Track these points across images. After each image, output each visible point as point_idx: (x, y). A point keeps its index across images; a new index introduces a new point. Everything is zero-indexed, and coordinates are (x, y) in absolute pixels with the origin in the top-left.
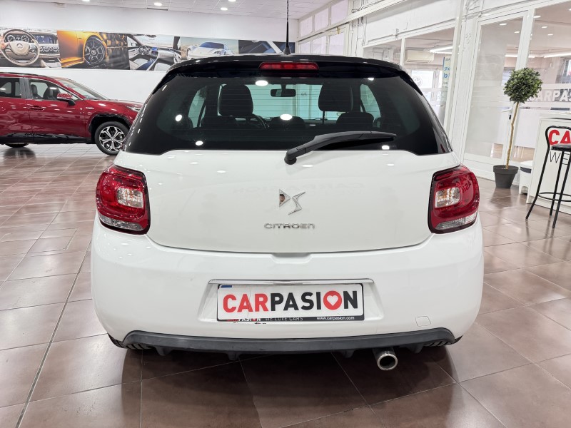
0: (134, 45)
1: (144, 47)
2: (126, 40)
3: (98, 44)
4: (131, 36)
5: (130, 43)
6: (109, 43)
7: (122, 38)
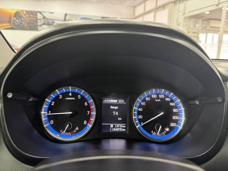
0: (42, 17)
1: (47, 19)
2: (36, 14)
3: (20, 17)
4: (40, 13)
5: (39, 16)
6: (27, 16)
7: (35, 13)
